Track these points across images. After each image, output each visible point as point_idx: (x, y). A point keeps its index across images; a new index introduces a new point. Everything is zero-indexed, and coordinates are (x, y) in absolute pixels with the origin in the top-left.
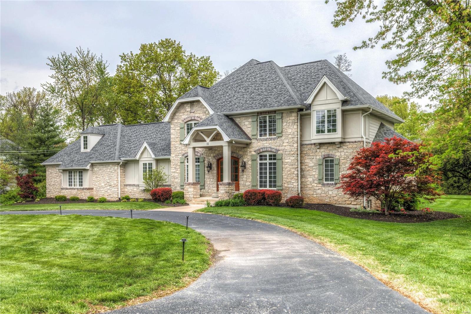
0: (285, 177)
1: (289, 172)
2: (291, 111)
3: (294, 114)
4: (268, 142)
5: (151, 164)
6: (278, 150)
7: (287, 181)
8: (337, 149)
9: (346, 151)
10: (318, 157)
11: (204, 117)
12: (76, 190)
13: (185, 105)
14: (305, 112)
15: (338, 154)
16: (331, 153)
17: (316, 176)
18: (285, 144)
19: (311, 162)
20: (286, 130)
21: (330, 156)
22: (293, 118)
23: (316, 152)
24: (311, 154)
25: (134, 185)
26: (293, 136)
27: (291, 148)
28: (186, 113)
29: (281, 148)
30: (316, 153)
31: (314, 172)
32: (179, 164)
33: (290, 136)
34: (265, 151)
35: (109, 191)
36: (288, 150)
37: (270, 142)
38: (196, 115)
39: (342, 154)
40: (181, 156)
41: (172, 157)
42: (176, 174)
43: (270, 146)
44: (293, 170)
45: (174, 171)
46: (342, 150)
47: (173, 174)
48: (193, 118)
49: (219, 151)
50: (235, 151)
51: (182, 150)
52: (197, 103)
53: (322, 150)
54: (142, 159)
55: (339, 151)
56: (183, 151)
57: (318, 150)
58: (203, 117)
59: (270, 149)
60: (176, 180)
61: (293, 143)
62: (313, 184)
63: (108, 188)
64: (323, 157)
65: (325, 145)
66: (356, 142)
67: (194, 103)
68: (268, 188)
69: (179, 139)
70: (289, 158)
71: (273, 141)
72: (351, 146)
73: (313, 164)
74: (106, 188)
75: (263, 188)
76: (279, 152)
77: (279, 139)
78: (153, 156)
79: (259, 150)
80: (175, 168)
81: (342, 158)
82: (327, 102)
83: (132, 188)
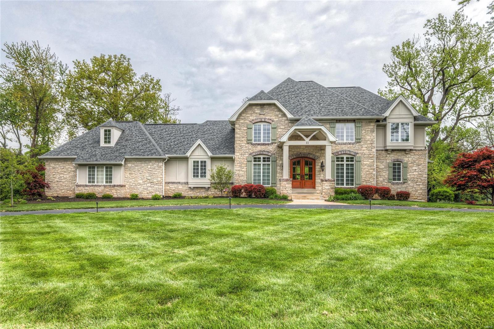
0: (364, 176)
1: (367, 172)
2: (370, 121)
3: (372, 124)
4: (346, 146)
5: (205, 162)
6: (357, 154)
7: (366, 180)
8: (405, 155)
9: (413, 157)
10: (388, 161)
11: (277, 120)
12: (103, 188)
13: (254, 107)
14: (381, 123)
15: (406, 159)
16: (399, 158)
17: (387, 176)
18: (363, 149)
19: (382, 165)
20: (364, 137)
21: (399, 160)
22: (372, 127)
23: (386, 156)
24: (382, 158)
25: (179, 183)
26: (371, 142)
27: (370, 152)
28: (254, 115)
29: (359, 152)
30: (386, 158)
31: (384, 173)
32: (245, 163)
33: (369, 142)
34: (343, 154)
35: (149, 189)
36: (367, 154)
37: (349, 146)
38: (267, 117)
39: (410, 159)
40: (247, 155)
41: (237, 155)
42: (241, 172)
43: (348, 149)
44: (371, 171)
45: (239, 169)
46: (410, 156)
47: (237, 172)
48: (263, 120)
49: (293, 152)
50: (312, 153)
51: (249, 149)
52: (268, 106)
53: (392, 155)
54: (192, 157)
55: (407, 157)
56: (250, 151)
57: (388, 156)
58: (274, 120)
59: (348, 152)
60: (242, 178)
61: (372, 148)
62: (383, 183)
63: (150, 185)
64: (393, 161)
65: (395, 152)
66: (421, 150)
67: (265, 106)
68: (345, 186)
69: (245, 138)
70: (367, 160)
71: (351, 145)
72: (417, 153)
73: (383, 167)
74: (145, 186)
75: (340, 186)
76: (358, 155)
77: (357, 144)
78: (210, 154)
79: (338, 152)
80: (240, 166)
81: (410, 163)
82: (401, 116)
83: (176, 185)
